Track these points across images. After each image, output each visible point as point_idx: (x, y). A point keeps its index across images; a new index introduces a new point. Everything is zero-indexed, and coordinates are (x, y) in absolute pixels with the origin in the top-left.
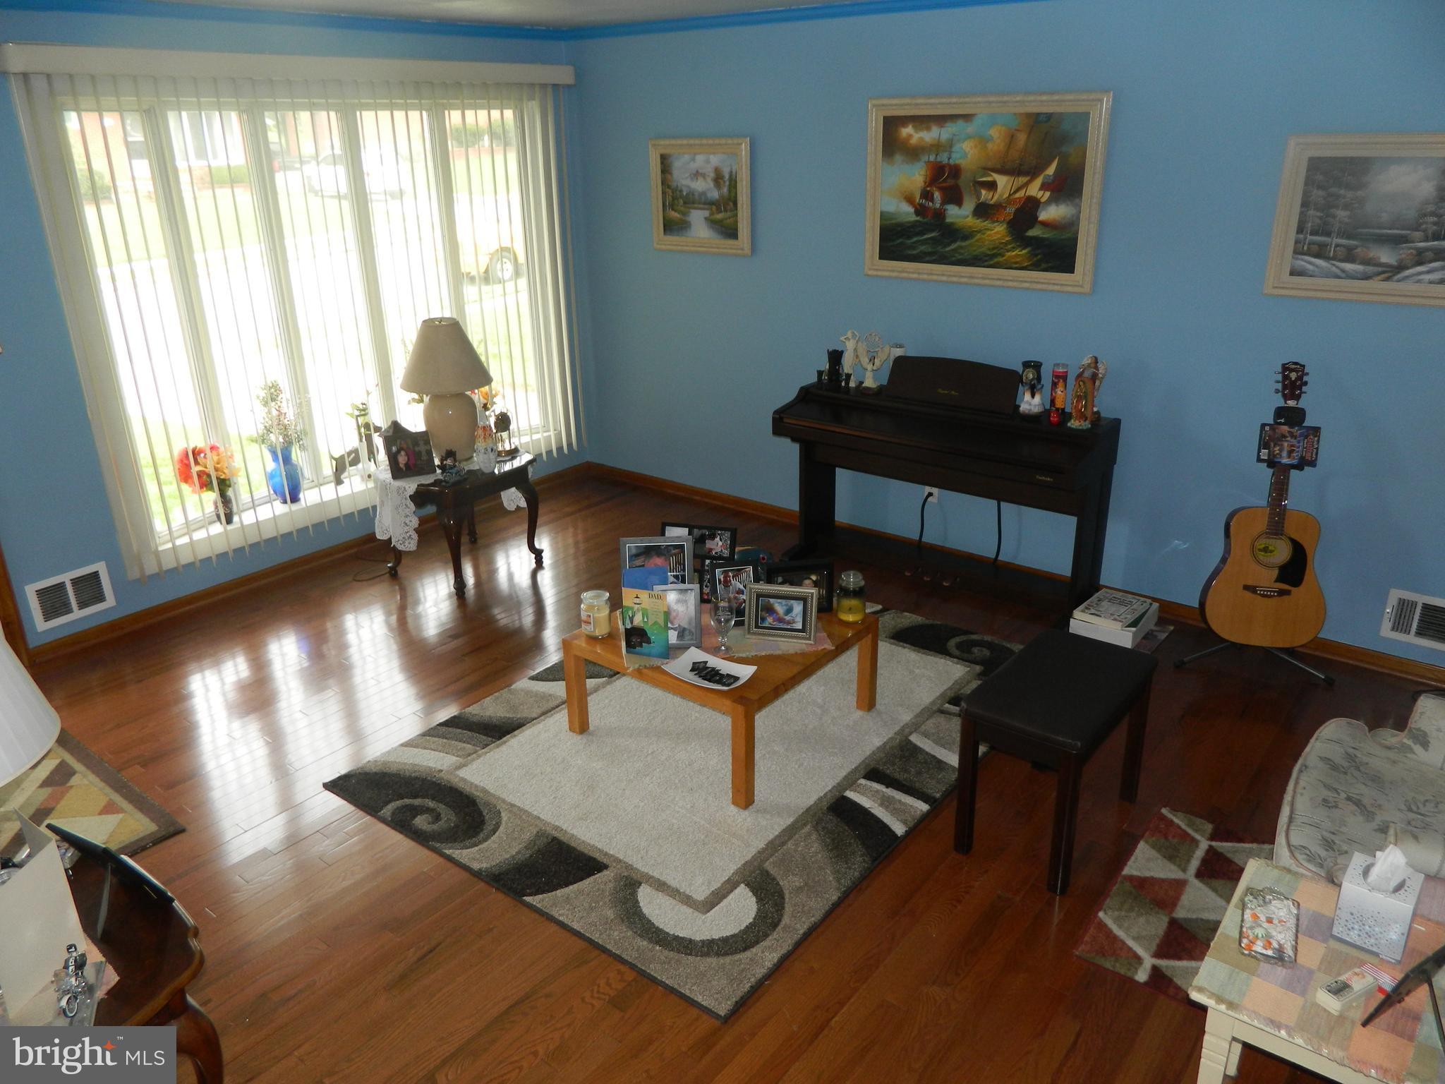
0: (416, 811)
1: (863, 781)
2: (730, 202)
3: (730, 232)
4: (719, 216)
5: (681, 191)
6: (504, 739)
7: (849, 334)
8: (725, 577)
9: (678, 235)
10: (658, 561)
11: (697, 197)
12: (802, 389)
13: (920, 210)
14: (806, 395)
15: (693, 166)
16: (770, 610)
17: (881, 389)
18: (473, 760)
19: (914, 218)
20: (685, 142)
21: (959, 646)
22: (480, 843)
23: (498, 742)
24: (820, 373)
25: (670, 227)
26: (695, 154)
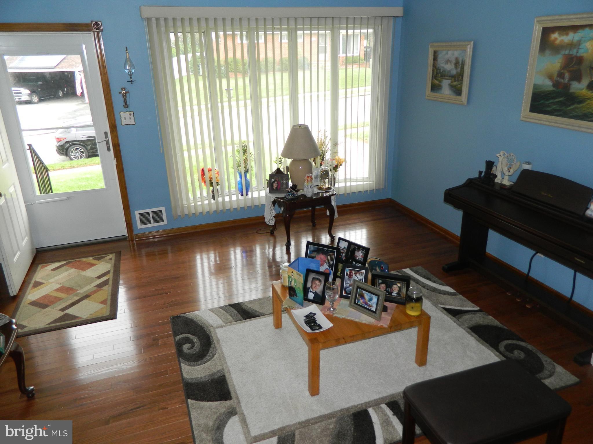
0: (187, 340)
1: (384, 406)
2: (459, 77)
3: (458, 92)
4: (455, 83)
5: (440, 70)
6: (246, 320)
7: (501, 153)
8: (350, 273)
9: (436, 92)
10: (322, 256)
11: (446, 73)
12: (469, 179)
13: (556, 84)
14: (470, 183)
15: (447, 57)
16: (362, 296)
17: (511, 187)
18: (227, 326)
19: (551, 88)
20: (444, 44)
21: (507, 347)
22: (196, 365)
23: (243, 321)
24: (480, 173)
25: (435, 88)
26: (448, 50)
